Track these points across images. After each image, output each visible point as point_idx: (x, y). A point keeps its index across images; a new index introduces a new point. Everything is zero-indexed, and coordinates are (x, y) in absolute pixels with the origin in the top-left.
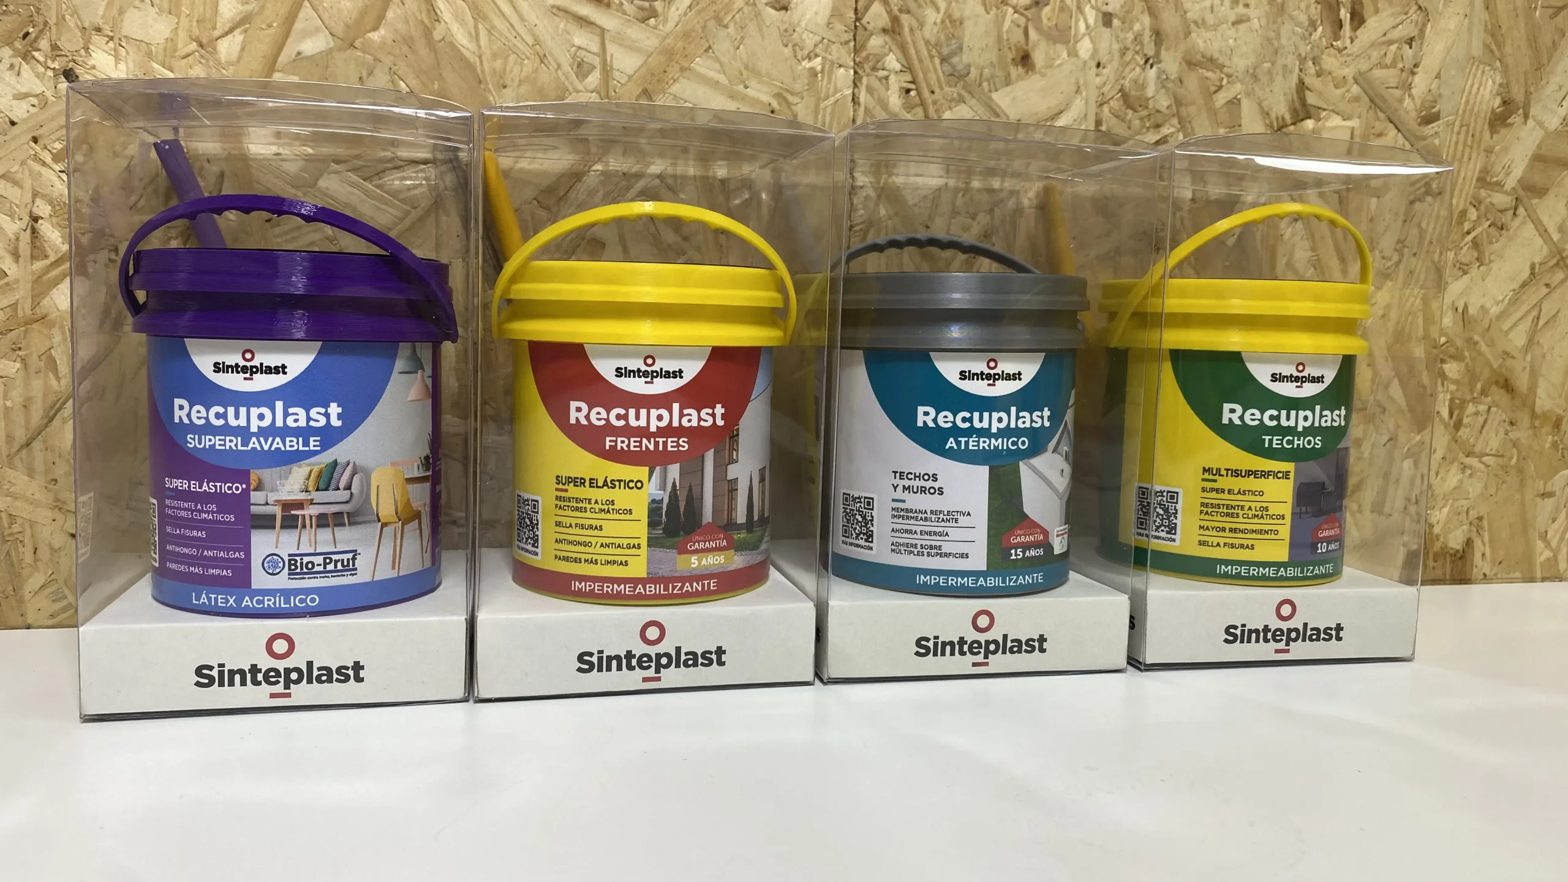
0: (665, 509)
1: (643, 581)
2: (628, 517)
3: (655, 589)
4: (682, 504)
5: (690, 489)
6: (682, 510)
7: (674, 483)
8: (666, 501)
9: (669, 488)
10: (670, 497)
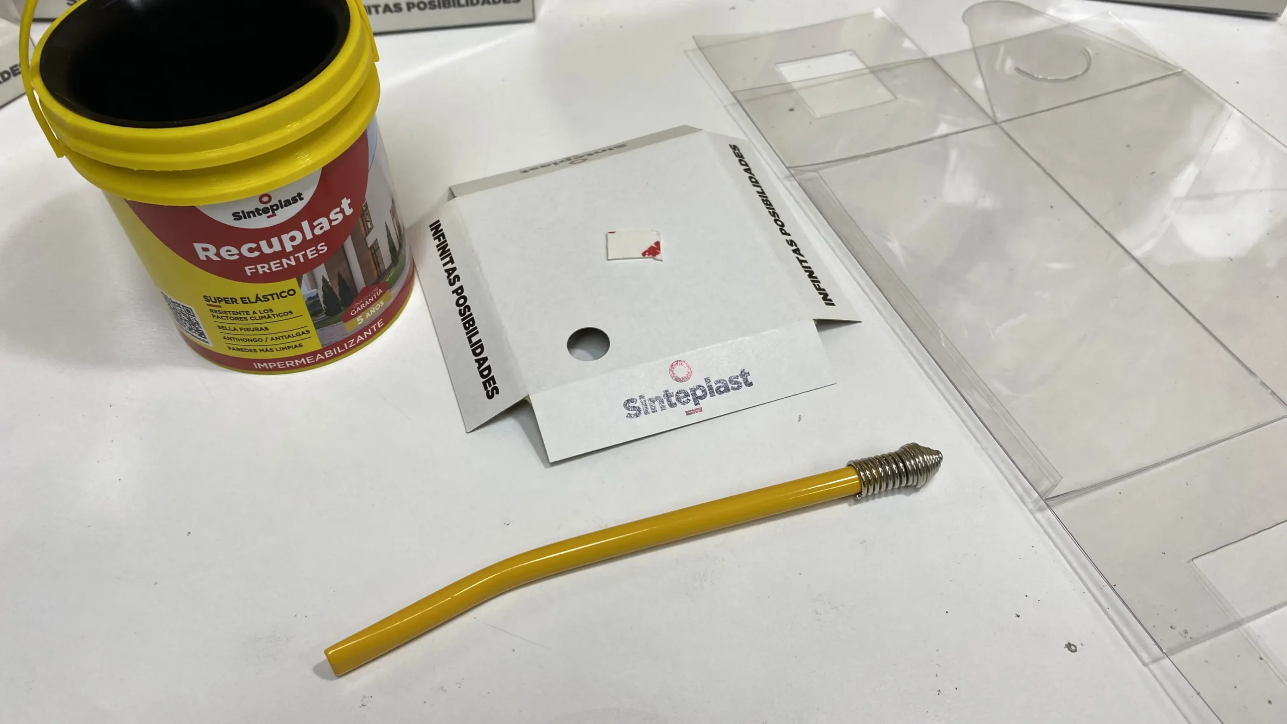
0: (322, 300)
1: (321, 352)
2: (290, 316)
3: (333, 352)
4: (336, 290)
5: (340, 275)
6: (337, 293)
7: (324, 280)
8: (321, 294)
9: (320, 284)
10: (324, 290)
